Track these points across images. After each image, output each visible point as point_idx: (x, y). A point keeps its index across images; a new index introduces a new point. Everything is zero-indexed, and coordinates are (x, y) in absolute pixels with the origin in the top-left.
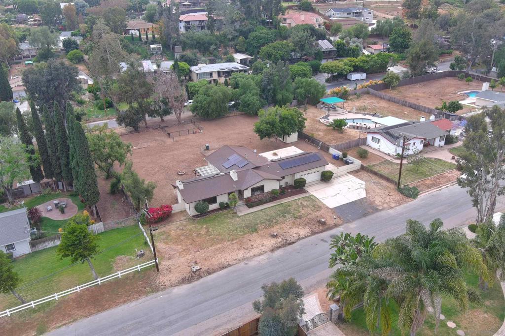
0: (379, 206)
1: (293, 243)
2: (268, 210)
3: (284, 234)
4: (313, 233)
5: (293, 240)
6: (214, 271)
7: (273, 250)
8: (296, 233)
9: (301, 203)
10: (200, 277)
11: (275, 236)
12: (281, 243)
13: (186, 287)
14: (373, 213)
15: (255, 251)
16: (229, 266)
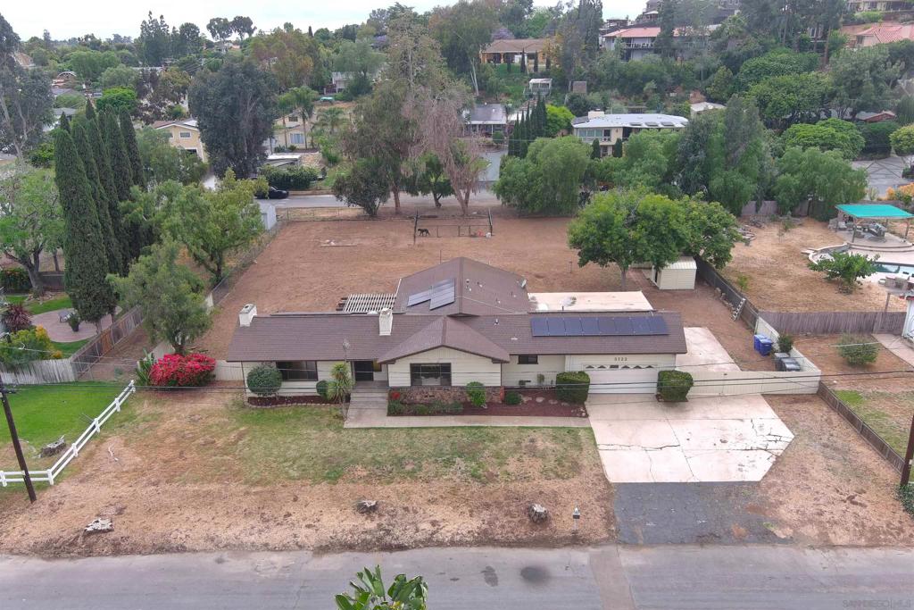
0: (781, 523)
1: (401, 548)
2: (427, 433)
3: (400, 512)
4: (484, 539)
5: (404, 540)
6: (132, 551)
7: (323, 549)
8: (434, 523)
9: (532, 441)
10: (89, 552)
11: (368, 511)
12: (363, 536)
13: (36, 564)
14: (741, 541)
15: (278, 535)
16: (181, 549)
